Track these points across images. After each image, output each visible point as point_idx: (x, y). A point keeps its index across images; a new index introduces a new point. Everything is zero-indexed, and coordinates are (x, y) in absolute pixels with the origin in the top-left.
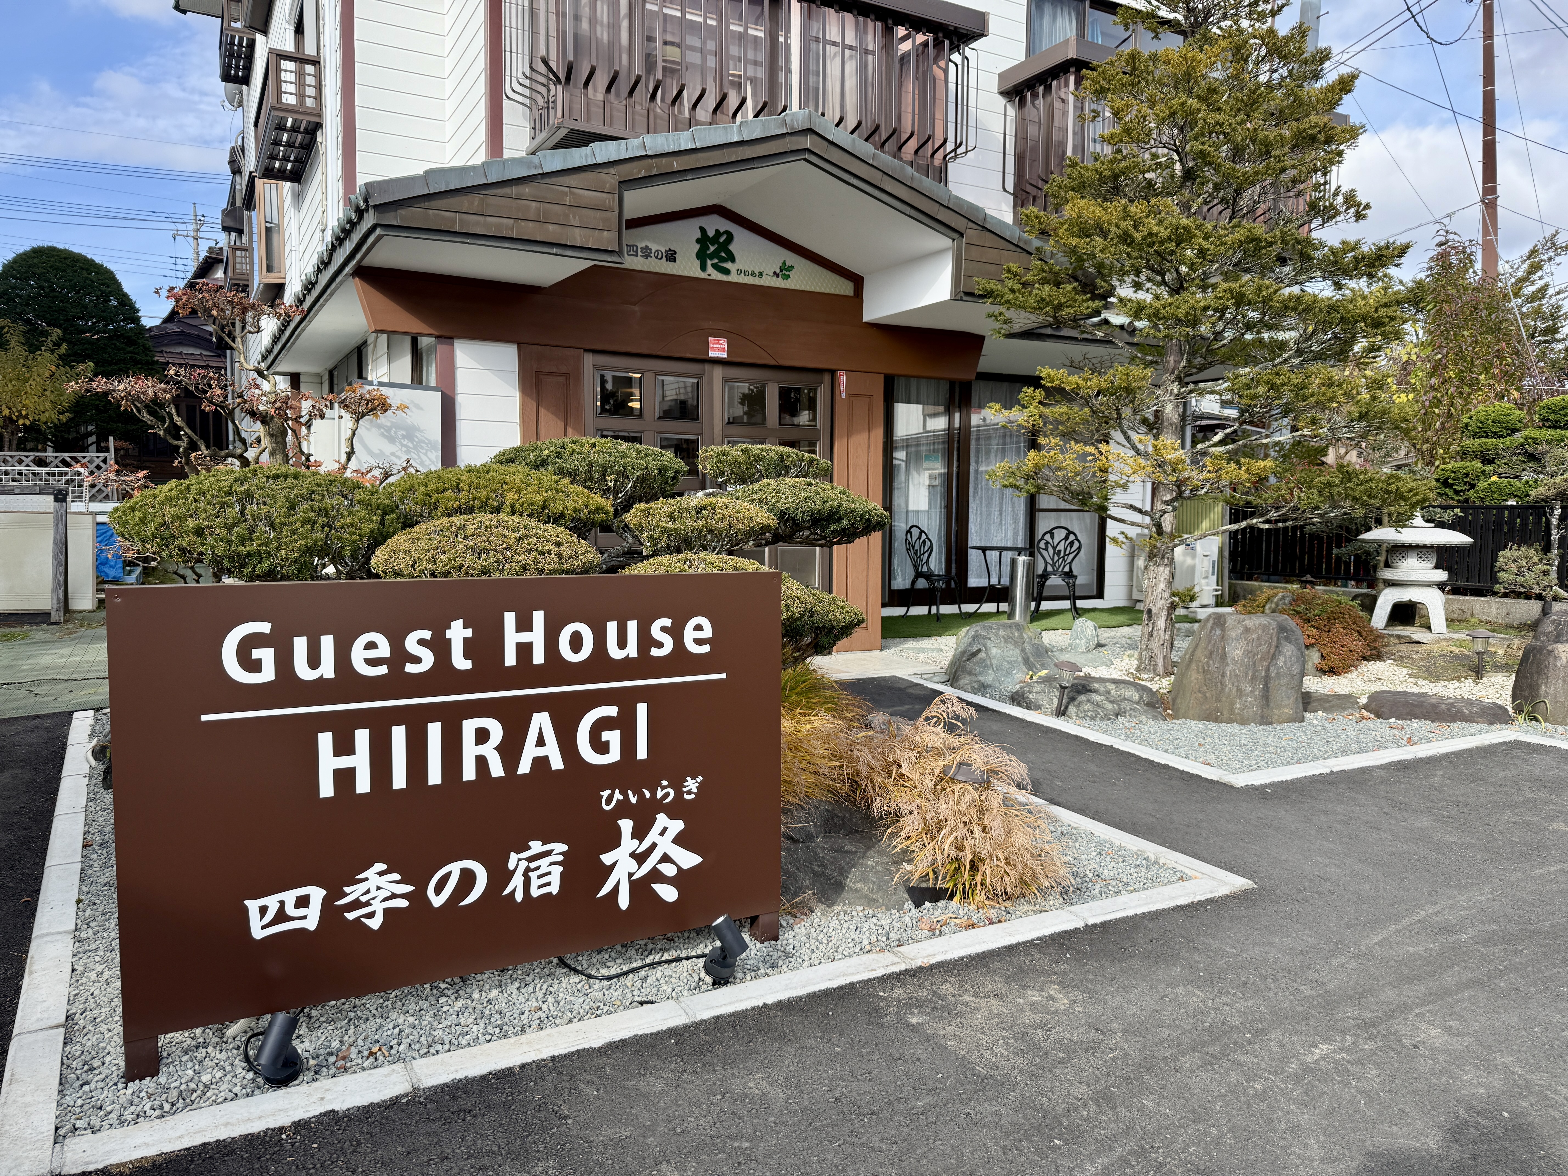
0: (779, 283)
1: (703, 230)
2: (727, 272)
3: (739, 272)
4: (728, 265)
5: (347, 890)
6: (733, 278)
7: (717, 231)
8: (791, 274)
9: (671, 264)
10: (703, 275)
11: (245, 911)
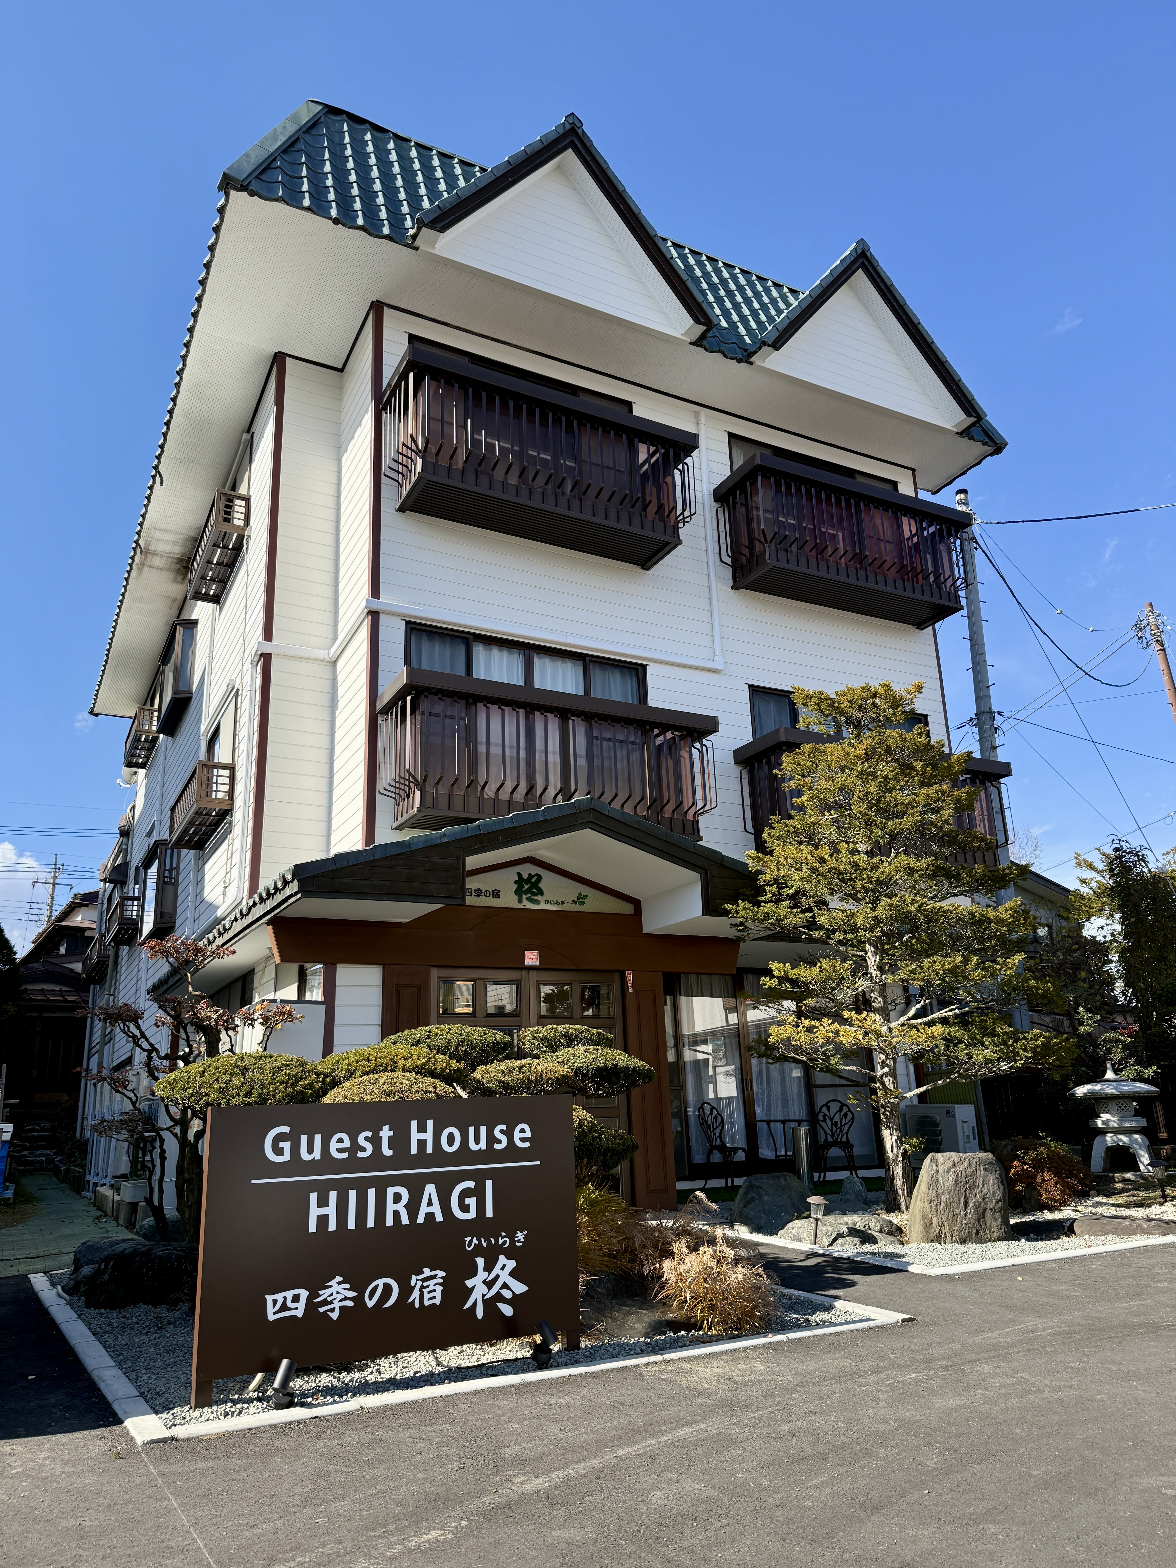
0: (577, 908)
1: (519, 874)
2: (538, 902)
3: (547, 902)
4: (539, 898)
5: (321, 1292)
6: (543, 906)
7: (530, 874)
8: (586, 901)
9: (496, 900)
10: (520, 906)
11: (265, 1301)
